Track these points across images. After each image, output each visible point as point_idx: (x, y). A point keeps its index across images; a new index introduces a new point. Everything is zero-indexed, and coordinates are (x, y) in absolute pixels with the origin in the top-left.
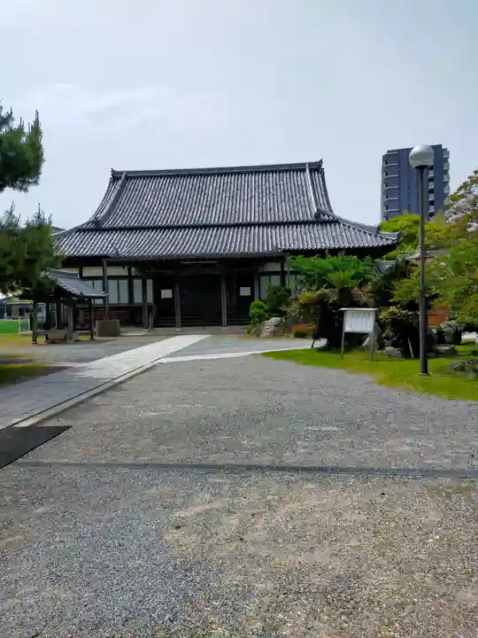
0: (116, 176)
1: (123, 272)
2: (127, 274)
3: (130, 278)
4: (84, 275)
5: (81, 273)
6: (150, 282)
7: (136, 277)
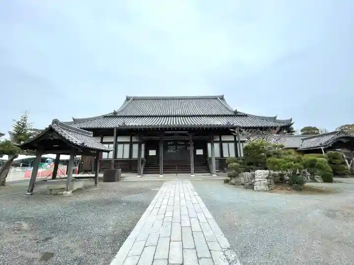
0: (128, 99)
1: (127, 139)
2: (129, 141)
3: (131, 144)
4: (104, 141)
5: (102, 140)
6: (143, 146)
7: (135, 143)
